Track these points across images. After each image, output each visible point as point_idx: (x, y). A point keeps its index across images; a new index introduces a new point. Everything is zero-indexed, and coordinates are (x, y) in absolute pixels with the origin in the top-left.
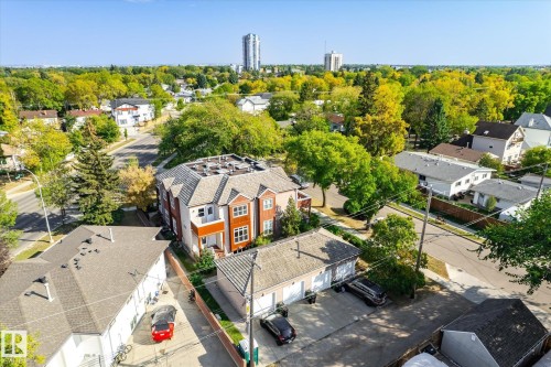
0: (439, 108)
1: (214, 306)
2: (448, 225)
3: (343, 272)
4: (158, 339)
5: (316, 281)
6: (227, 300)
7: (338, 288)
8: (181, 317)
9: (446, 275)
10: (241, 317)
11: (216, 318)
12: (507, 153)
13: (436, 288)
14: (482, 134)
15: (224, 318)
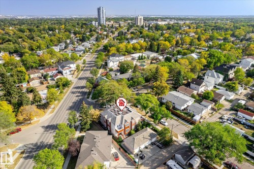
0: (180, 73)
1: (126, 151)
2: (180, 120)
3: (154, 140)
4: (116, 160)
5: (147, 143)
6: (129, 150)
7: (153, 144)
8: (119, 155)
9: (178, 138)
10: (132, 153)
11: (127, 154)
12: (200, 90)
13: (176, 143)
14: (193, 83)
15: (129, 154)
